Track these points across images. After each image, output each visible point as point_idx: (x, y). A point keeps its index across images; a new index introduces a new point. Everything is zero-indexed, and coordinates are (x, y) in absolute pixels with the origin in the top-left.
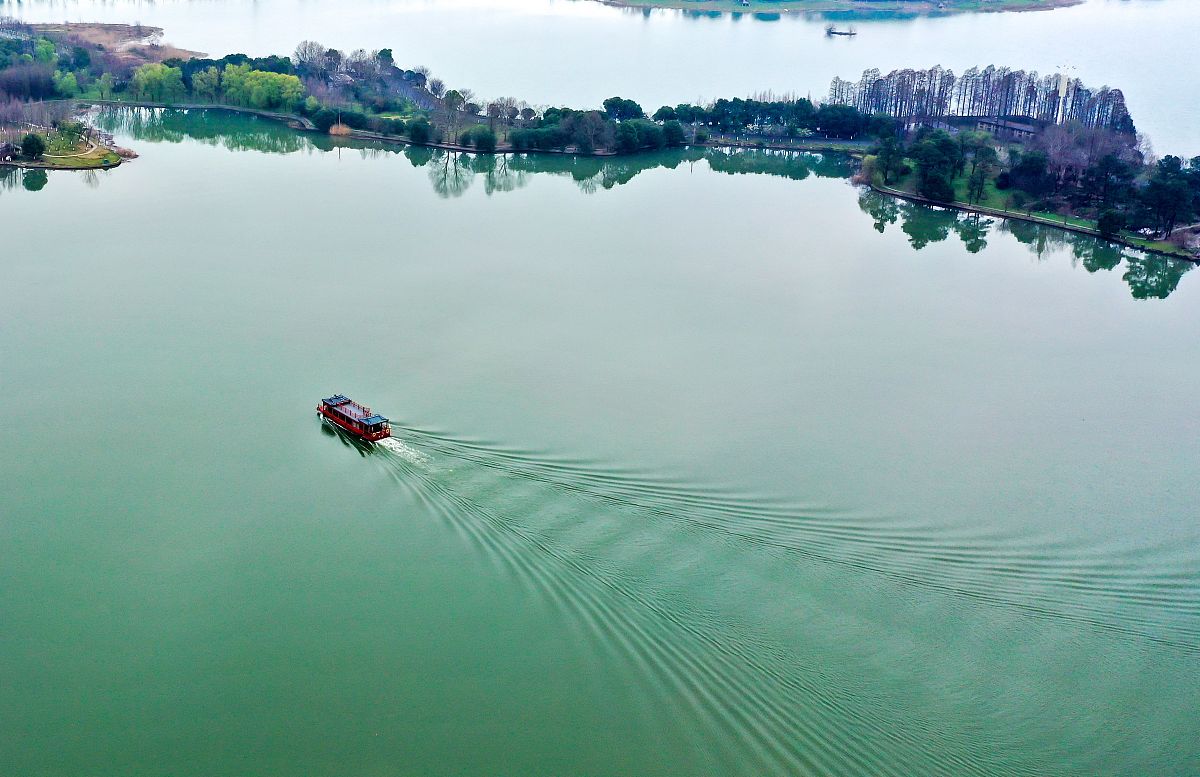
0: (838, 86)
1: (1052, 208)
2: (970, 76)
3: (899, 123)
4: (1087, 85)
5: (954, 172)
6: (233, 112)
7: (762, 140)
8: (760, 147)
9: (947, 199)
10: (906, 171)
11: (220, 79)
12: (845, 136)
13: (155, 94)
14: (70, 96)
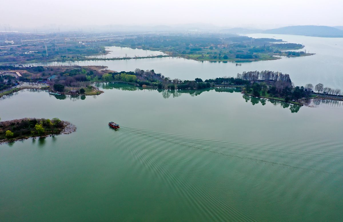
0: (238, 75)
1: (277, 96)
2: (262, 72)
3: (250, 81)
4: (283, 74)
5: (260, 91)
6: (123, 83)
7: (225, 85)
8: (224, 87)
9: (258, 95)
10: (251, 91)
11: (120, 76)
12: (240, 84)
13: (107, 80)
14: (89, 81)
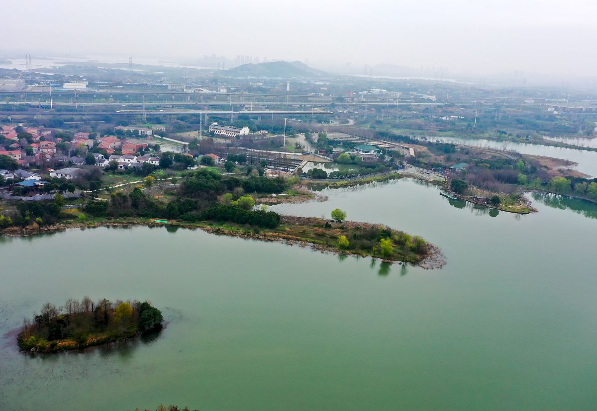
11: (587, 188)
13: (558, 189)
14: (523, 184)
